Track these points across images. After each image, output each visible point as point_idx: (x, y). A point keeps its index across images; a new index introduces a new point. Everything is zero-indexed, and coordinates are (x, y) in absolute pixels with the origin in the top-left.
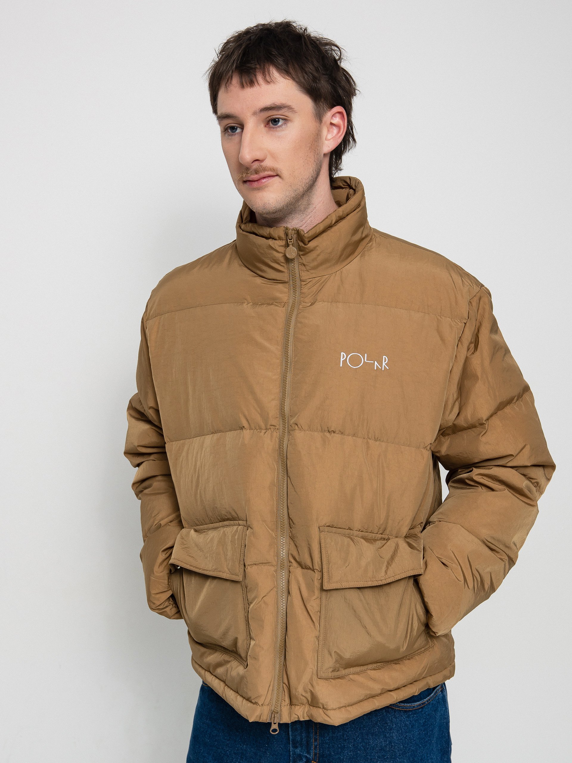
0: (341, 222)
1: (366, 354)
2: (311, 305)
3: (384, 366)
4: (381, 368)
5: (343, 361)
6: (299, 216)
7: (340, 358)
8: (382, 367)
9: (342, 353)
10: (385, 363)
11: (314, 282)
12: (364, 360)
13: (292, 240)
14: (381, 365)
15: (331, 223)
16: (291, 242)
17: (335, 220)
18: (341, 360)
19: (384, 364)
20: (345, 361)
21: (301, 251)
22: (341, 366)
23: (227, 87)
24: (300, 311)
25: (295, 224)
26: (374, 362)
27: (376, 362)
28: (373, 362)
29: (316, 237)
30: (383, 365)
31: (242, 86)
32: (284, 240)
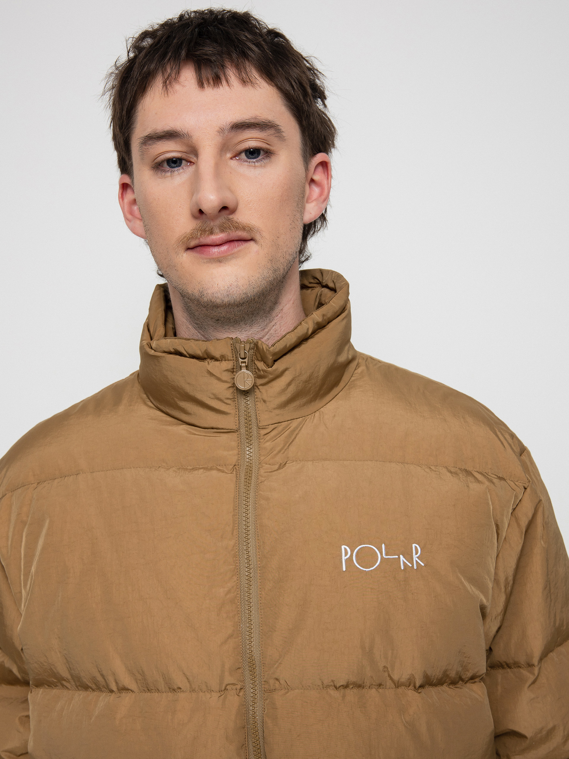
0: (319, 332)
1: (383, 545)
2: (279, 469)
3: (416, 561)
4: (411, 566)
5: (346, 560)
6: (261, 320)
7: (341, 556)
8: (412, 562)
9: (343, 547)
10: (417, 555)
11: (280, 428)
12: (381, 554)
13: (246, 360)
14: (411, 560)
15: (307, 333)
16: (245, 362)
17: (312, 328)
18: (342, 558)
19: (415, 557)
20: (349, 561)
21: (260, 377)
22: (344, 569)
23: (168, 87)
24: (263, 479)
25: (253, 333)
26: (399, 558)
27: (401, 556)
28: (397, 557)
29: (285, 354)
30: (414, 559)
31: (201, 84)
32: (231, 360)
